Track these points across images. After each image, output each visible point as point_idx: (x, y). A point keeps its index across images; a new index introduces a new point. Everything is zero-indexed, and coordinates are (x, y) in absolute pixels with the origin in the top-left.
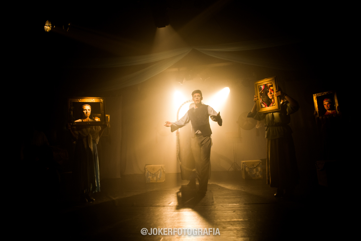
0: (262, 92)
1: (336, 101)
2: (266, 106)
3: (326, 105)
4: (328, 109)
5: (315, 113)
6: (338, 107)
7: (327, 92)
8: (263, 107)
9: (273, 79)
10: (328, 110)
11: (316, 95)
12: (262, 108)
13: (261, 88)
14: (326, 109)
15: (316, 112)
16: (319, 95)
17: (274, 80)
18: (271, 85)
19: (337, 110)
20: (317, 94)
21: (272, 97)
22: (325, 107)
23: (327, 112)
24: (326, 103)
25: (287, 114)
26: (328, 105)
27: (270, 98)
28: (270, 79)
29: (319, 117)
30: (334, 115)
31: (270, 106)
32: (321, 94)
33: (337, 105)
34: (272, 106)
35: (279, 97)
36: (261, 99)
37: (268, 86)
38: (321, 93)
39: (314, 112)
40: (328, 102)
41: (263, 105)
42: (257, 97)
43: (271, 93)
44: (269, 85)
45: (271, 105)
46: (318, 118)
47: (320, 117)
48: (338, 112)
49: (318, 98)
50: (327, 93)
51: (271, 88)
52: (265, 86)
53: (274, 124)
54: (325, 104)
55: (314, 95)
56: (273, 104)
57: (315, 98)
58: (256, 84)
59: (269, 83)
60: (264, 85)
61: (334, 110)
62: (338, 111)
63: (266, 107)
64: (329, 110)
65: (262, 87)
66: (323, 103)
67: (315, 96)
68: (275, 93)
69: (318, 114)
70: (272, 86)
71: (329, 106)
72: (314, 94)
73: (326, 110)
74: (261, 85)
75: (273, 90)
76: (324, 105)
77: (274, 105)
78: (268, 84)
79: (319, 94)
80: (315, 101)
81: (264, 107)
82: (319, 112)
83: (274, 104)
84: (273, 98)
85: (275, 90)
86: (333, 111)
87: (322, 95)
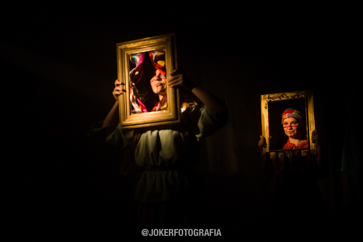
0: (137, 73)
1: (311, 117)
2: (142, 109)
3: (289, 125)
4: (293, 134)
5: (261, 142)
6: (314, 133)
7: (293, 94)
8: (135, 113)
9: (167, 40)
10: (291, 137)
11: (269, 98)
12: (132, 115)
13: (134, 60)
14: (289, 135)
15: (264, 139)
16: (276, 97)
17: (169, 44)
18: (161, 55)
19: (311, 141)
20: (271, 96)
21: (159, 88)
22: (285, 129)
23: (288, 143)
24: (288, 119)
25: (198, 136)
26: (293, 125)
27: (156, 89)
28: (160, 40)
29: (270, 152)
30: (302, 151)
31: (155, 110)
32: (279, 97)
33: (312, 128)
34: (160, 110)
35: (178, 90)
36: (132, 91)
37: (152, 56)
38: (280, 94)
39: (260, 139)
40: (294, 118)
41: (135, 105)
42: (123, 84)
43: (159, 79)
44: (154, 55)
45: (157, 108)
46: (268, 154)
47: (272, 154)
48: (312, 145)
49: (271, 106)
50: (293, 97)
51: (161, 63)
52: (146, 56)
53: (159, 163)
54: (286, 123)
55: (262, 96)
56: (162, 105)
57: (264, 103)
58: (122, 50)
59: (156, 51)
60: (142, 53)
61: (306, 139)
62: (313, 142)
63: (143, 112)
64: (294, 137)
65: (138, 59)
66: (280, 119)
67: (265, 99)
68: (169, 77)
69: (268, 146)
70: (162, 58)
71: (294, 128)
72: (265, 93)
73: (287, 138)
74: (135, 54)
75: (164, 69)
76: (284, 126)
77: (165, 109)
78: (153, 51)
79: (276, 95)
80: (265, 113)
81: (139, 112)
82: (270, 140)
83: (165, 106)
84: (163, 91)
85: (169, 71)
86: (302, 141)
87: (282, 99)
